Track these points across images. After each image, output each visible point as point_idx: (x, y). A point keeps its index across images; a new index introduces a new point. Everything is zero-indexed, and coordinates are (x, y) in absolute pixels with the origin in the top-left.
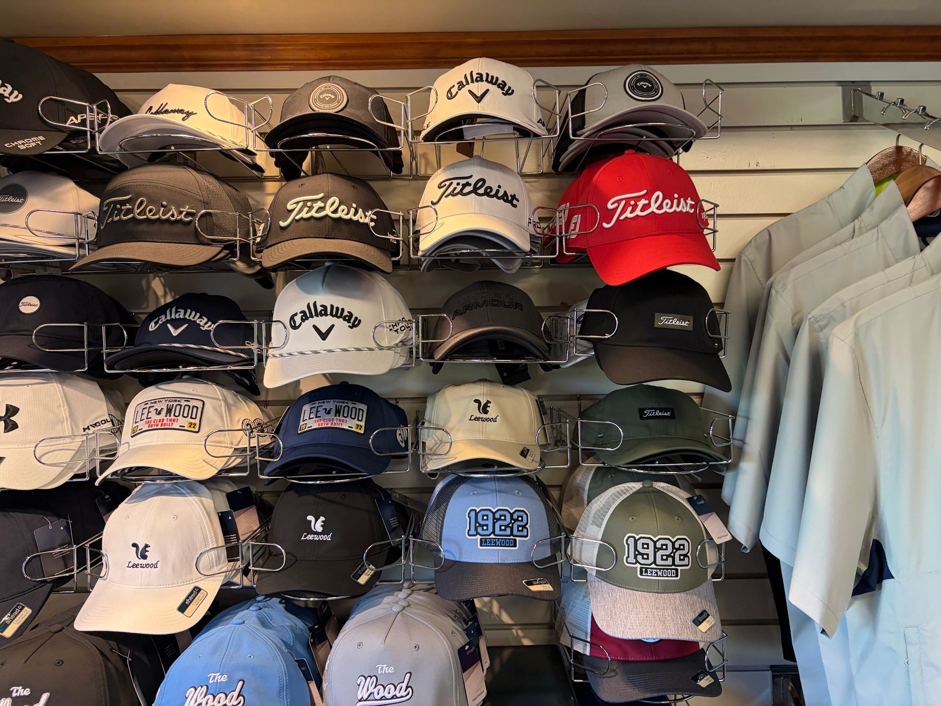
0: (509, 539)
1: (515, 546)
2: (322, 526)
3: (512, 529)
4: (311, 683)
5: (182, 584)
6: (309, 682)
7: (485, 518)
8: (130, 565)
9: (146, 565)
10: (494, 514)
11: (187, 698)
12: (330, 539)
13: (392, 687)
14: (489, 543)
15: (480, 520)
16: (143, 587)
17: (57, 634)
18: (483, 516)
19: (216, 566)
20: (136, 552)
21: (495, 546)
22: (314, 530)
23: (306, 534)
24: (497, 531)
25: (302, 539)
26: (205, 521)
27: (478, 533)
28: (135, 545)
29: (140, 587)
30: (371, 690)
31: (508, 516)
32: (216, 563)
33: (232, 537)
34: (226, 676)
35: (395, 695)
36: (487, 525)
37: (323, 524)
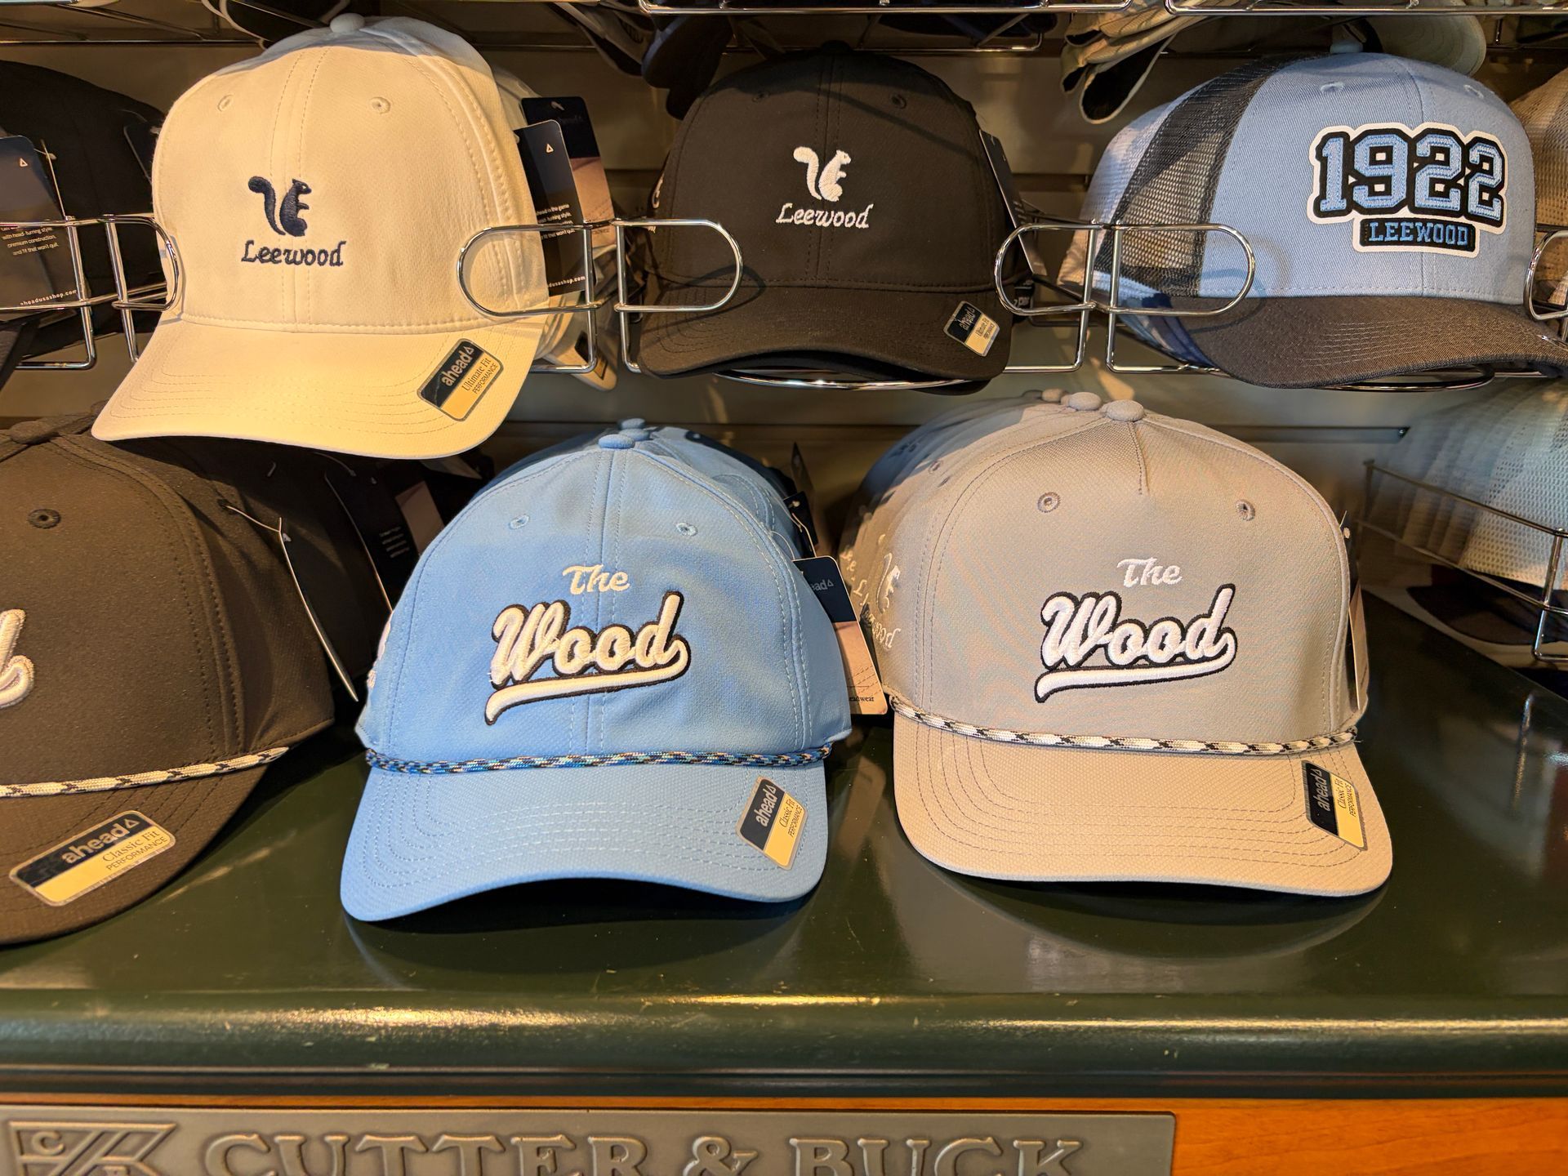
0: (1457, 224)
1: (1470, 247)
2: (840, 182)
3: (1465, 191)
4: (843, 627)
5: (422, 327)
6: (838, 625)
7: (1381, 156)
8: (252, 254)
9: (304, 255)
10: (1412, 143)
11: (497, 640)
12: (864, 225)
13: (1173, 629)
14: (1392, 235)
15: (1361, 163)
16: (301, 326)
17: (36, 447)
18: (1374, 151)
19: (519, 290)
20: (266, 208)
21: (1414, 243)
22: (814, 194)
23: (790, 205)
24: (1422, 198)
25: (780, 220)
26: (480, 133)
27: (1353, 206)
28: (259, 185)
29: (291, 326)
30: (1097, 636)
31: (1456, 153)
32: (519, 282)
33: (558, 213)
34: (625, 577)
35: (1183, 654)
36: (1386, 180)
37: (844, 175)
